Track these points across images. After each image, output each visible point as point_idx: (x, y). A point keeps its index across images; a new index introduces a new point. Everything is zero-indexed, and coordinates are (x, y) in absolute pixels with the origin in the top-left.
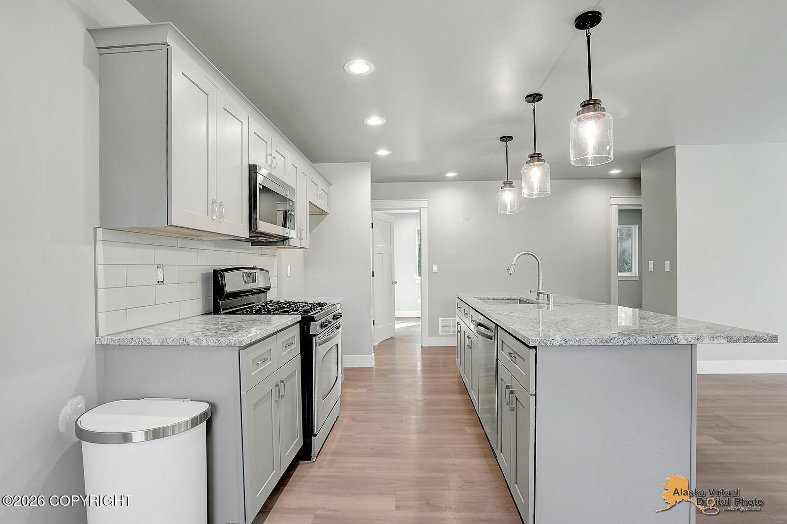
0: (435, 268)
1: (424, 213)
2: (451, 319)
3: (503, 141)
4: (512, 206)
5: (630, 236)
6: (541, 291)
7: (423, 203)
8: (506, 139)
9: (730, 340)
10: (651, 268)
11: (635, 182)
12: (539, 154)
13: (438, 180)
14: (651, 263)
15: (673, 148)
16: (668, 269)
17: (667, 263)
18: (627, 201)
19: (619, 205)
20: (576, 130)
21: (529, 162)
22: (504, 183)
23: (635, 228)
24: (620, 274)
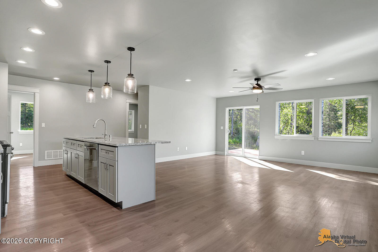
0: (43, 125)
1: (37, 95)
2: (52, 151)
3: (90, 72)
4: (93, 100)
5: (131, 114)
6: (106, 134)
7: (37, 90)
8: (91, 71)
9: (162, 143)
10: (141, 127)
11: (136, 96)
12: (109, 83)
13: (49, 80)
14: (141, 125)
15: (148, 86)
16: (146, 128)
17: (146, 125)
18: (133, 101)
19: (129, 103)
20: (126, 82)
21: (104, 85)
22: (89, 90)
23: (133, 112)
24: (129, 131)
